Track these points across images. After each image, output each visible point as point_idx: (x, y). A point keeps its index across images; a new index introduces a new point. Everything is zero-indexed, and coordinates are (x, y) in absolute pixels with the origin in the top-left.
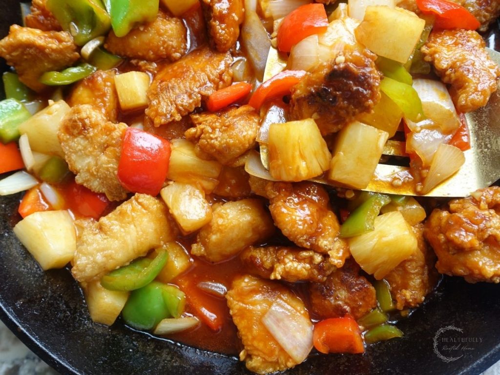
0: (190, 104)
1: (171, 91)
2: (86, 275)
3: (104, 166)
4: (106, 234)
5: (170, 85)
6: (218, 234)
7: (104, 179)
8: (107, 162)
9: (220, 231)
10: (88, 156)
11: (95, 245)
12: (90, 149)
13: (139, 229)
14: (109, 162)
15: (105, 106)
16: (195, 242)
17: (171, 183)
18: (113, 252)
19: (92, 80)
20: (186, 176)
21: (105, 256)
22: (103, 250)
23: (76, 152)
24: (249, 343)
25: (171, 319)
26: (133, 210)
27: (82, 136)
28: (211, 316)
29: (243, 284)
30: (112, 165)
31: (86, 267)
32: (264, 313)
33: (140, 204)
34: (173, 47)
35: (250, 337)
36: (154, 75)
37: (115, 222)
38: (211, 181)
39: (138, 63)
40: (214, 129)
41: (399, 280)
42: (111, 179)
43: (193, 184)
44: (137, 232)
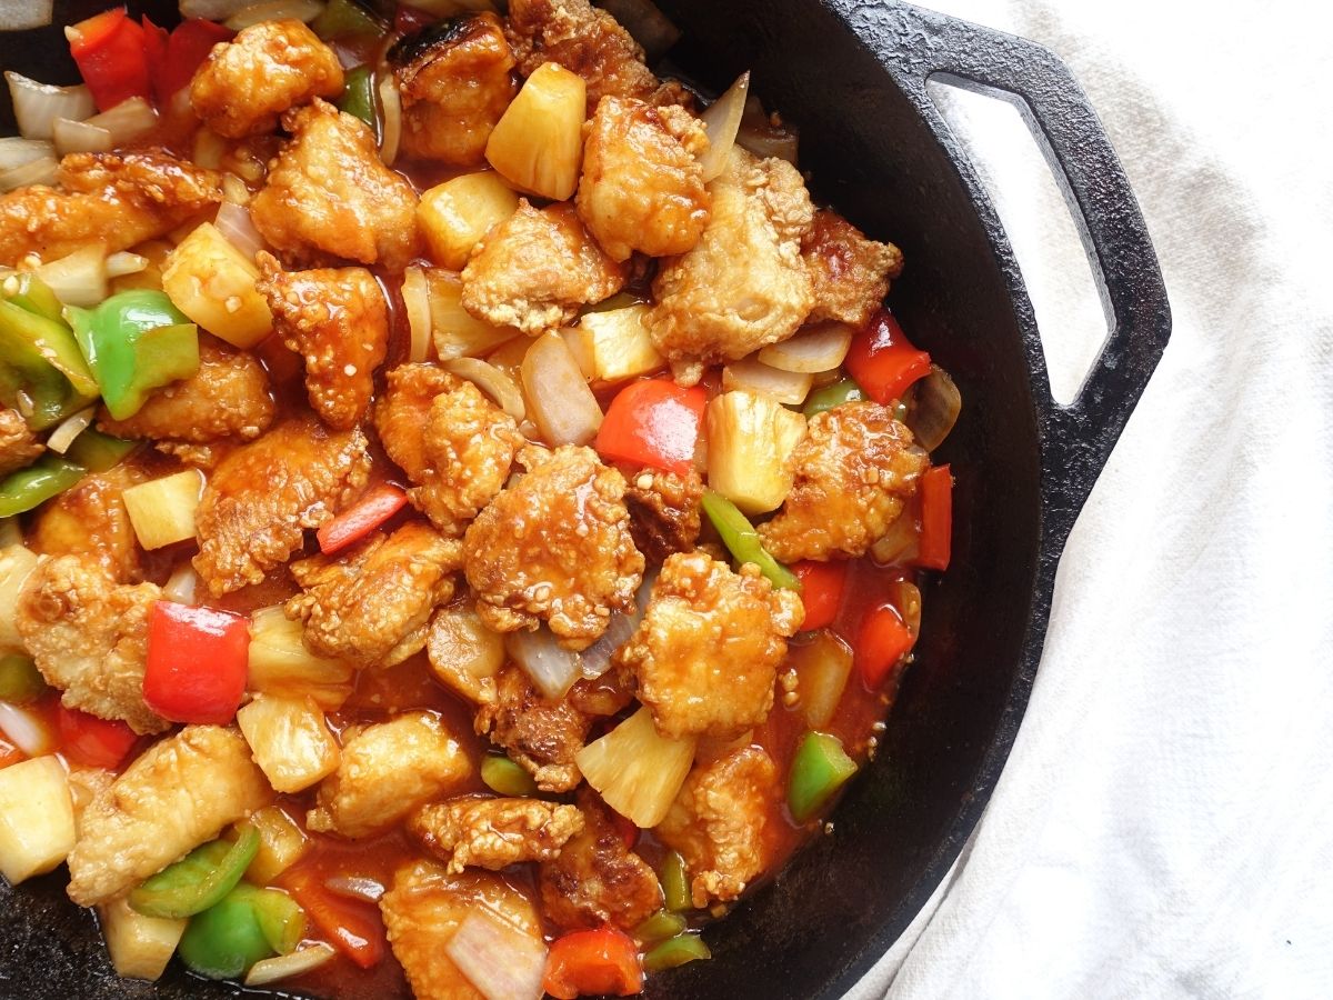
0: (280, 550)
1: (241, 522)
2: (98, 895)
3: (118, 675)
4: (129, 813)
5: (239, 506)
6: (353, 796)
7: (121, 698)
8: (122, 667)
9: (354, 789)
10: (81, 658)
11: (109, 840)
12: (85, 646)
13: (196, 795)
14: (126, 668)
15: (108, 548)
16: (314, 807)
17: (257, 696)
18: (147, 847)
19: (76, 500)
20: (284, 685)
21: (131, 857)
22: (126, 846)
23: (56, 653)
24: (425, 992)
25: (274, 959)
26: (181, 761)
27: (64, 623)
28: (355, 942)
29: (412, 881)
30: (130, 674)
31: (95, 880)
32: (450, 936)
33: (194, 747)
34: (241, 417)
35: (425, 981)
36: (209, 472)
37: (147, 790)
38: (340, 691)
39: (173, 448)
40: (327, 610)
41: (699, 850)
42: (134, 698)
43: (301, 699)
44: (194, 802)
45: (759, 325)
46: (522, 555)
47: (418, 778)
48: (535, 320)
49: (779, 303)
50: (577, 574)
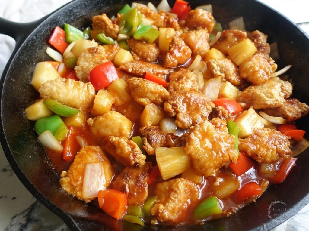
2: (44, 91)
3: (89, 68)
4: (65, 84)
6: (104, 118)
7: (85, 73)
8: (91, 67)
10: (87, 62)
13: (78, 94)
15: (109, 55)
17: (106, 90)
19: (113, 45)
20: (114, 92)
21: (57, 91)
22: (58, 88)
23: (84, 58)
24: (72, 169)
25: (53, 136)
26: (83, 87)
27: (92, 54)
30: (91, 69)
32: (90, 163)
33: (88, 87)
34: (150, 56)
35: (75, 167)
45: (267, 99)
46: (184, 99)
48: (219, 73)
49: (275, 98)
50: (192, 111)
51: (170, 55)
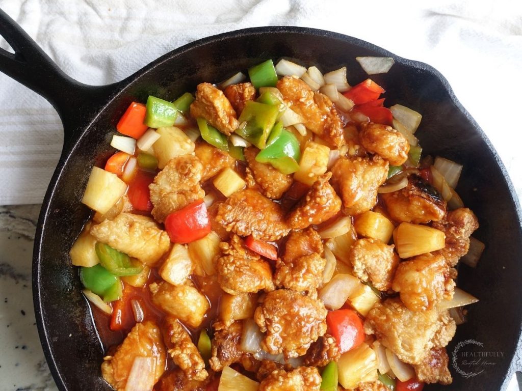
0: (242, 232)
1: (243, 213)
2: (97, 235)
3: (171, 200)
4: (129, 231)
5: (246, 209)
6: (171, 298)
7: (161, 203)
8: (174, 201)
9: (174, 298)
10: (170, 185)
11: (118, 231)
12: (175, 186)
13: (144, 247)
14: (175, 202)
15: (208, 172)
16: (158, 283)
17: (186, 247)
18: (121, 243)
19: (219, 155)
20: (195, 255)
21: (116, 240)
22: (119, 237)
23: (168, 177)
24: (118, 358)
25: (100, 299)
26: (154, 237)
27: (180, 176)
28: (118, 320)
29: (151, 330)
30: (173, 204)
31: (103, 233)
32: (141, 355)
33: (160, 238)
34: (272, 190)
35: (122, 356)
36: (247, 188)
37: (140, 232)
38: (203, 273)
39: (249, 173)
40: (234, 262)
42: (165, 209)
43: (193, 262)
44: (142, 248)
45: (402, 351)
46: (286, 315)
47: (187, 315)
48: (360, 273)
49: (413, 354)
50: (289, 335)
51: (300, 216)
